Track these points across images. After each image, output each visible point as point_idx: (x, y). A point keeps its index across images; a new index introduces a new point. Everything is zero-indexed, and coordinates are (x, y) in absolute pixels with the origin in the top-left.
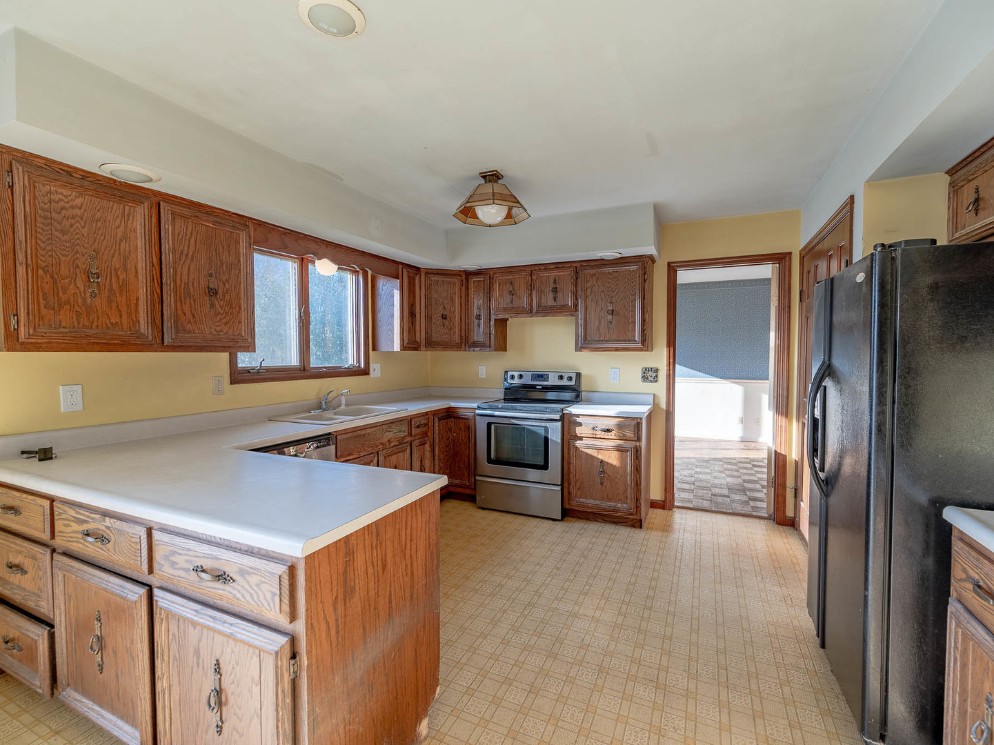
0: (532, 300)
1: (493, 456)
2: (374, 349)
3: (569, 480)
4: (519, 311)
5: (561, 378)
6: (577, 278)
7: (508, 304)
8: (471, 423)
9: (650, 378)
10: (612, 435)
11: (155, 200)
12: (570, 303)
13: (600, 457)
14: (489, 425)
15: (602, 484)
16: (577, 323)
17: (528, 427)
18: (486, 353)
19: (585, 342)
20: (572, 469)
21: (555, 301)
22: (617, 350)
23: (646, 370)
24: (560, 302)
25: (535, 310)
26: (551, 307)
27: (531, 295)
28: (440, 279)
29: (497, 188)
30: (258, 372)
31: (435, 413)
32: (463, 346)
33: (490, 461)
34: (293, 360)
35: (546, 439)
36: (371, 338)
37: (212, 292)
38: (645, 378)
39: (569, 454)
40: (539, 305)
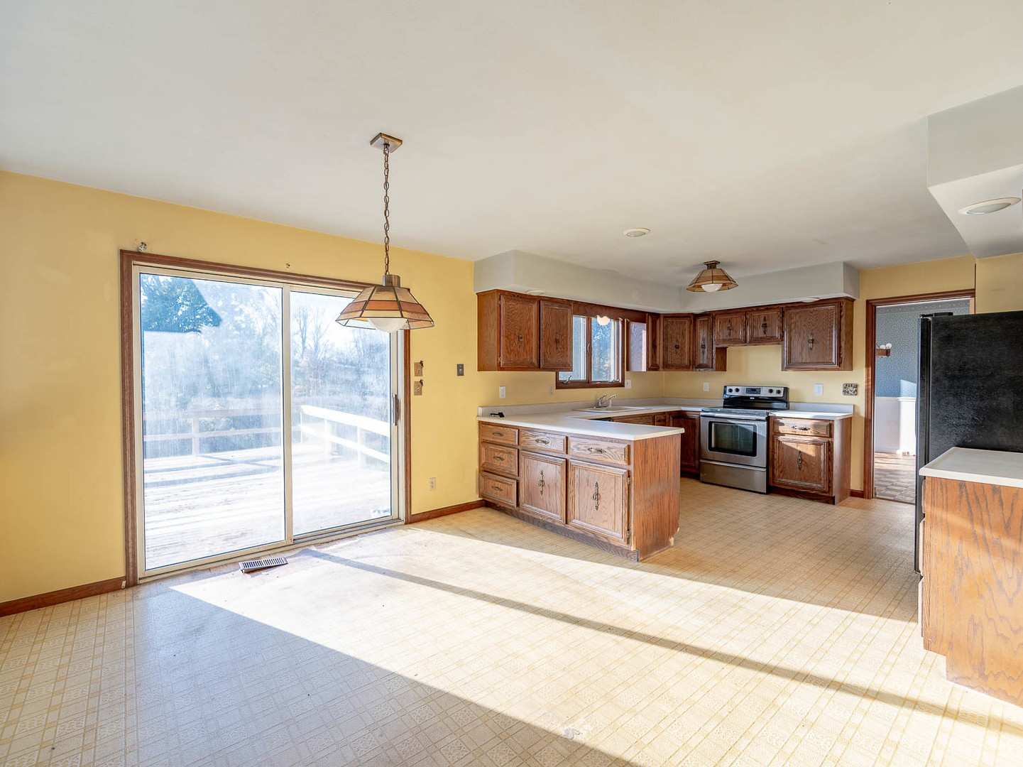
0: (746, 333)
1: (713, 445)
2: (628, 370)
3: (773, 465)
4: (736, 342)
5: (771, 391)
6: (783, 316)
7: (727, 336)
8: (697, 422)
9: (850, 392)
10: (808, 432)
11: (538, 300)
12: (777, 335)
13: (799, 448)
14: (710, 423)
15: (800, 469)
16: (783, 350)
17: (742, 426)
18: (710, 373)
19: (790, 364)
20: (776, 457)
21: (765, 333)
22: (817, 370)
23: (846, 386)
24: (769, 334)
25: (748, 340)
26: (761, 338)
27: (745, 330)
28: (674, 320)
29: (715, 273)
30: (567, 383)
31: (670, 413)
32: (691, 367)
33: (710, 448)
34: (583, 377)
35: (755, 434)
36: (626, 363)
37: (557, 341)
38: (845, 392)
39: (773, 446)
40: (752, 337)
